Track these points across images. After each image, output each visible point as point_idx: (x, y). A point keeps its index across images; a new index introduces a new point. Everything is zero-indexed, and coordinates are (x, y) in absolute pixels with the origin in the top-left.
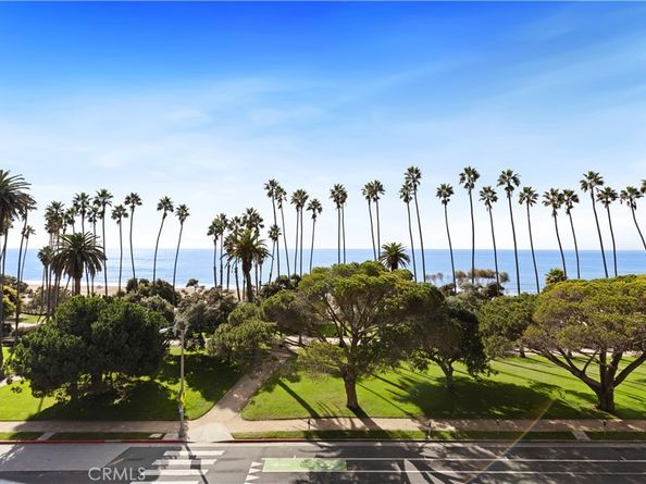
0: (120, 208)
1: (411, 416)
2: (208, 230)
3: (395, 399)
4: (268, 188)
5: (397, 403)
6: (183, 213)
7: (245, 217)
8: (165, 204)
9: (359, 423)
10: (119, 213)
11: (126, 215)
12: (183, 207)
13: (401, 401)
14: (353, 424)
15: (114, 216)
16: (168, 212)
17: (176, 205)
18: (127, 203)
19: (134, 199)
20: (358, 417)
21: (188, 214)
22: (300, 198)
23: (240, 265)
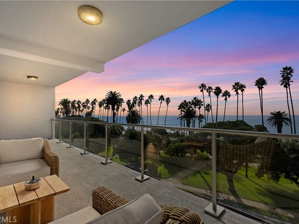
0: (147, 101)
1: (265, 203)
2: (178, 108)
3: (258, 193)
4: (200, 88)
5: (258, 195)
6: (168, 100)
7: (193, 101)
8: (162, 98)
9: (232, 198)
10: (147, 102)
11: (149, 103)
12: (168, 99)
13: (262, 195)
14: (228, 197)
15: (146, 104)
16: (163, 101)
17: (165, 98)
18: (149, 98)
19: (151, 97)
20: (233, 195)
21: (170, 101)
22: (218, 91)
23: (186, 122)
